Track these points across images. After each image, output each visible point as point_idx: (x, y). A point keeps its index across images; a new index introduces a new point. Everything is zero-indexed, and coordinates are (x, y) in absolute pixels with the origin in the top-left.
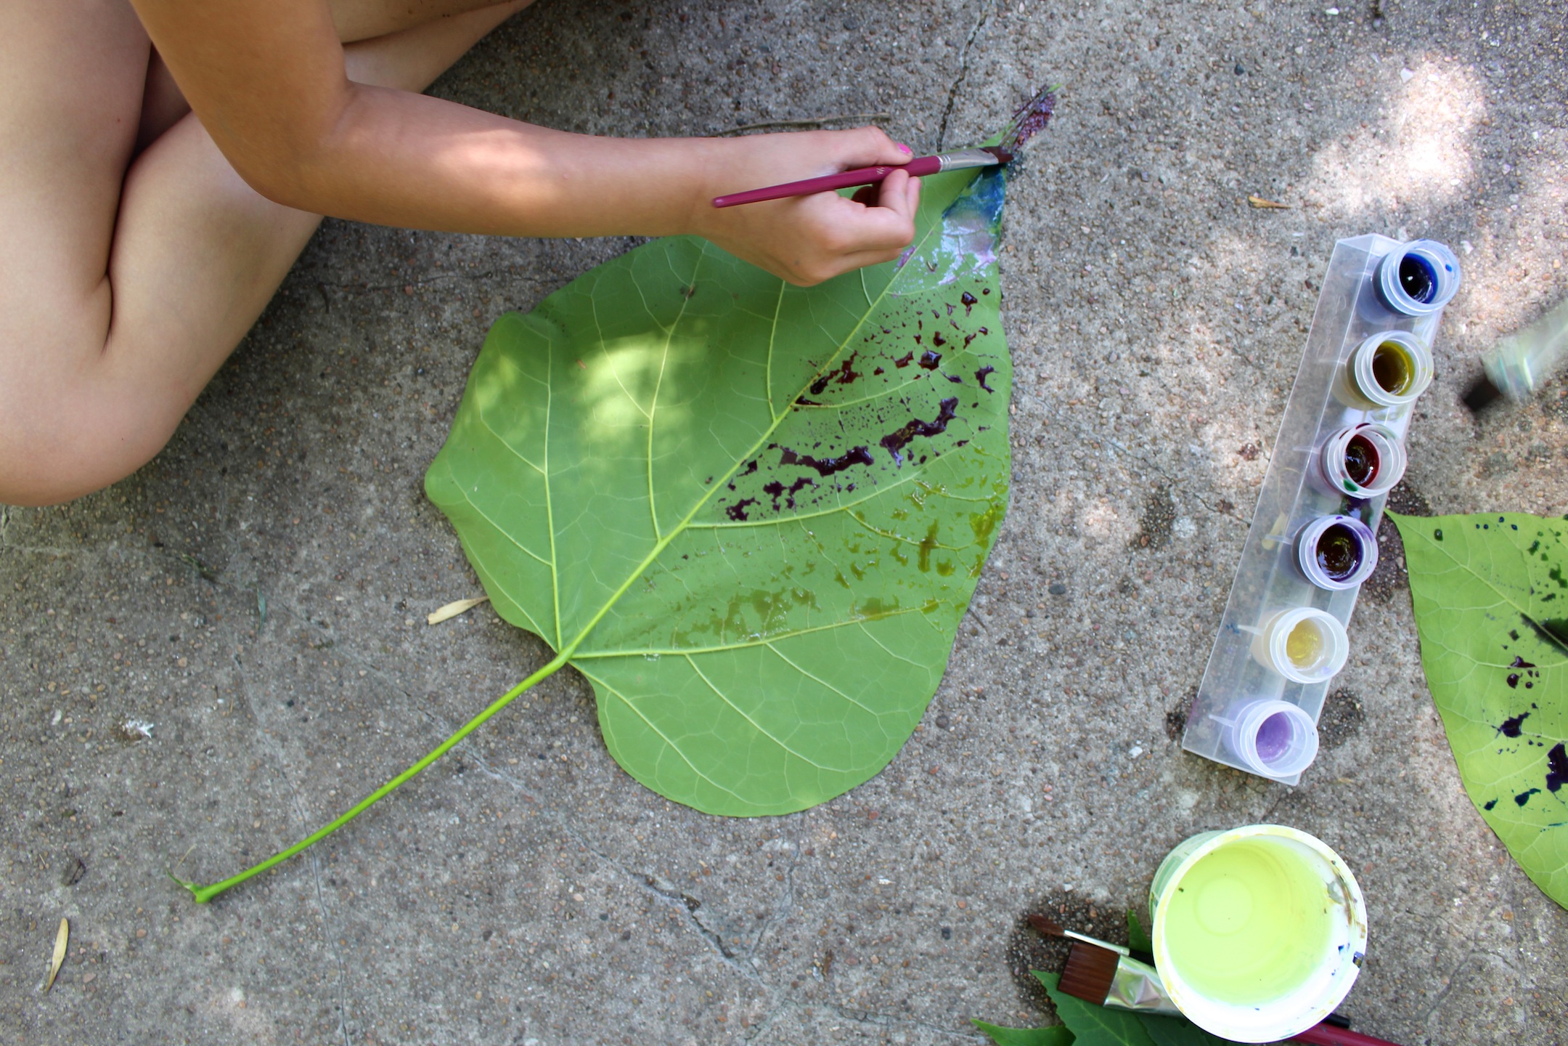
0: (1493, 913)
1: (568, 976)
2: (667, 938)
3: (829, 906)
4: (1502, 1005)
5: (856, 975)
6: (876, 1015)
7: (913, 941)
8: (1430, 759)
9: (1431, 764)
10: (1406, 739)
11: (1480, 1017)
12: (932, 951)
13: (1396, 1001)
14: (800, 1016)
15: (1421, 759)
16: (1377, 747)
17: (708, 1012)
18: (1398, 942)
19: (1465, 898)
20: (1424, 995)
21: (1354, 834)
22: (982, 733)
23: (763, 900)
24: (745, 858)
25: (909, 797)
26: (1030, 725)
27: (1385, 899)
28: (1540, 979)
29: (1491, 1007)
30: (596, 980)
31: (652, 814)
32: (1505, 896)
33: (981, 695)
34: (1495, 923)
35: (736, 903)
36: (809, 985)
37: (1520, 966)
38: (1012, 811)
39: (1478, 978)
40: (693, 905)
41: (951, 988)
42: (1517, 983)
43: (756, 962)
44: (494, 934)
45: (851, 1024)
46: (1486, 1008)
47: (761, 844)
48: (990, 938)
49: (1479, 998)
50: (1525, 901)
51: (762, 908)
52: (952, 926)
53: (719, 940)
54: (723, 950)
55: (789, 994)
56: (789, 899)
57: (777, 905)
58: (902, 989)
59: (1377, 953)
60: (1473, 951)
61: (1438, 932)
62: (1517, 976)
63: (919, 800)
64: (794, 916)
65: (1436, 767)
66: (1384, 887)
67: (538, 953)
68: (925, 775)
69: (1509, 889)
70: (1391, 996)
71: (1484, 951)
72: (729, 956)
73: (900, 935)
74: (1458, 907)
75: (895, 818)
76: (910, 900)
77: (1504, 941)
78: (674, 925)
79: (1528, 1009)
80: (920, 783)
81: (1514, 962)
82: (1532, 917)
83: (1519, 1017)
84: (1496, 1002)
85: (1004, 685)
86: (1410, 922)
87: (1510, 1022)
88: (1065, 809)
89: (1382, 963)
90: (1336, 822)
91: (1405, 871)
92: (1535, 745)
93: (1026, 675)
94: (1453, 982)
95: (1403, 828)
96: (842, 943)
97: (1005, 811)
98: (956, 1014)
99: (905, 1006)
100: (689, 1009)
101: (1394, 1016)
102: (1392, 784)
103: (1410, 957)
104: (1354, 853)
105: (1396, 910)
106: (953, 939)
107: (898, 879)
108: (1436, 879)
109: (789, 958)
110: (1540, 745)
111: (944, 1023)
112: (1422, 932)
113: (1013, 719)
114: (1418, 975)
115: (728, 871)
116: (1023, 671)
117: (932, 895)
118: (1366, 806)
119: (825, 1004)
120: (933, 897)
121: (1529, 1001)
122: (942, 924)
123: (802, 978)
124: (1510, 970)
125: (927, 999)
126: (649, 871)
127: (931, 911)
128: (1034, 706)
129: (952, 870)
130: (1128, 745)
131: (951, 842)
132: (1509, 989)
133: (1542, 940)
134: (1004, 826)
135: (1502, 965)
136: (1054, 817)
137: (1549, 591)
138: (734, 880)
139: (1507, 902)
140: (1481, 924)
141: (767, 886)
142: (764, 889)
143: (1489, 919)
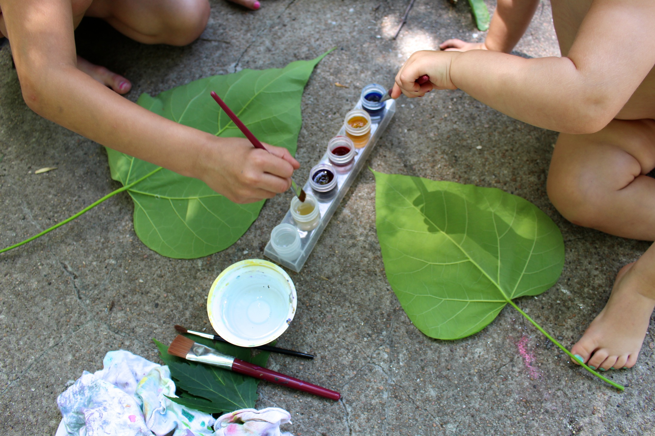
0: (381, 348)
1: (25, 294)
2: (62, 287)
3: (119, 286)
4: (378, 388)
5: (120, 315)
6: (122, 332)
7: (144, 306)
8: (364, 279)
9: (364, 281)
10: (355, 269)
11: (367, 392)
12: (149, 311)
13: (331, 376)
14: (95, 326)
15: (360, 278)
16: (342, 270)
17: (65, 317)
18: (336, 351)
19: (369, 339)
20: (344, 377)
21: (326, 302)
23: (98, 280)
24: (99, 264)
27: (334, 331)
28: (398, 381)
29: (373, 389)
30: (33, 298)
31: (75, 243)
32: (387, 341)
34: (381, 352)
35: (90, 279)
36: (102, 314)
37: (389, 373)
38: (194, 265)
39: (369, 374)
40: (75, 277)
41: (151, 327)
42: (387, 380)
43: (88, 302)
44: (9, 275)
45: (111, 333)
46: (370, 389)
47: (105, 260)
48: (172, 311)
49: (368, 384)
50: (396, 345)
51: (97, 282)
52: (160, 303)
53: (79, 292)
54: (79, 295)
55: (94, 316)
56: (107, 281)
57: (102, 282)
58: (134, 324)
59: (326, 354)
60: (369, 363)
61: (355, 351)
62: (387, 377)
64: (106, 287)
65: (366, 282)
66: (334, 327)
67: (19, 285)
69: (390, 339)
70: (329, 374)
71: (374, 363)
72: (80, 298)
73: (140, 302)
74: (366, 341)
75: (153, 259)
76: (148, 290)
77: (384, 361)
78: (66, 283)
79: (390, 393)
81: (387, 371)
82: (398, 353)
83: (385, 396)
84: (376, 387)
86: (343, 344)
87: (381, 397)
88: (213, 268)
89: (327, 358)
90: (319, 295)
91: (345, 322)
94: (357, 374)
95: (347, 304)
96: (119, 301)
97: (192, 265)
98: (150, 338)
99: (133, 331)
100: (59, 315)
101: (329, 383)
102: (346, 285)
103: (340, 359)
104: (324, 309)
105: (338, 337)
106: (158, 308)
107: (146, 282)
108: (358, 328)
109: (99, 303)
111: (145, 341)
112: (348, 349)
114: (342, 367)
115: (92, 267)
117: (156, 290)
118: (333, 292)
119: (105, 323)
120: (156, 291)
121: (391, 390)
122: (156, 302)
123: (101, 311)
124: (384, 374)
125: (142, 329)
126: (66, 263)
127: (154, 296)
129: (166, 282)
130: (243, 250)
131: (169, 272)
132: (383, 383)
133: (401, 364)
134: (190, 270)
135: (381, 371)
136: (208, 270)
138: (92, 271)
139: (388, 344)
140: (375, 351)
141: (102, 275)
142: (101, 276)
143: (379, 350)
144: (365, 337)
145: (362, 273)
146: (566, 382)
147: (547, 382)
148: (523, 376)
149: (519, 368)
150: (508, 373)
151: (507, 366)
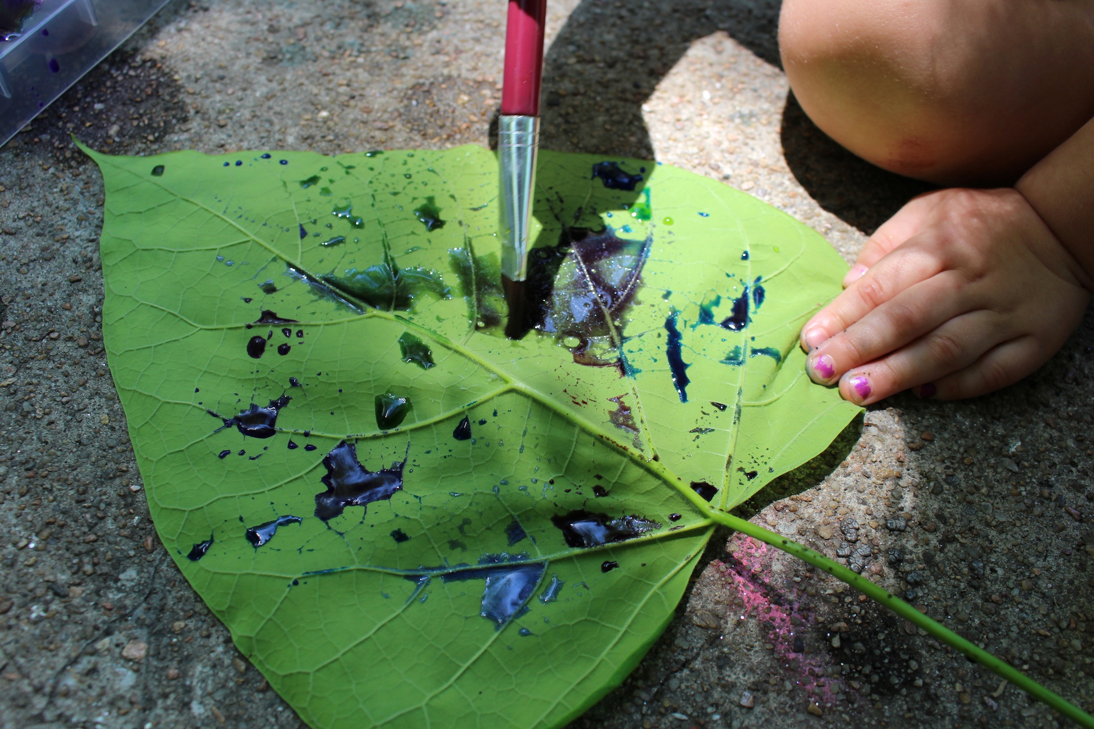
0: (105, 643)
8: (66, 367)
9: (66, 375)
10: (35, 335)
19: (55, 606)
32: (140, 612)
34: (105, 662)
50: (179, 625)
69: (154, 599)
74: (38, 620)
82: (186, 660)
92: (301, 450)
110: (310, 448)
133: (197, 709)
137: (335, 233)
139: (140, 623)
140: (74, 662)
143: (94, 653)
144: (35, 599)
145: (62, 346)
146: (959, 702)
147: (880, 712)
148: (774, 700)
149: (752, 670)
150: (707, 694)
151: (697, 664)
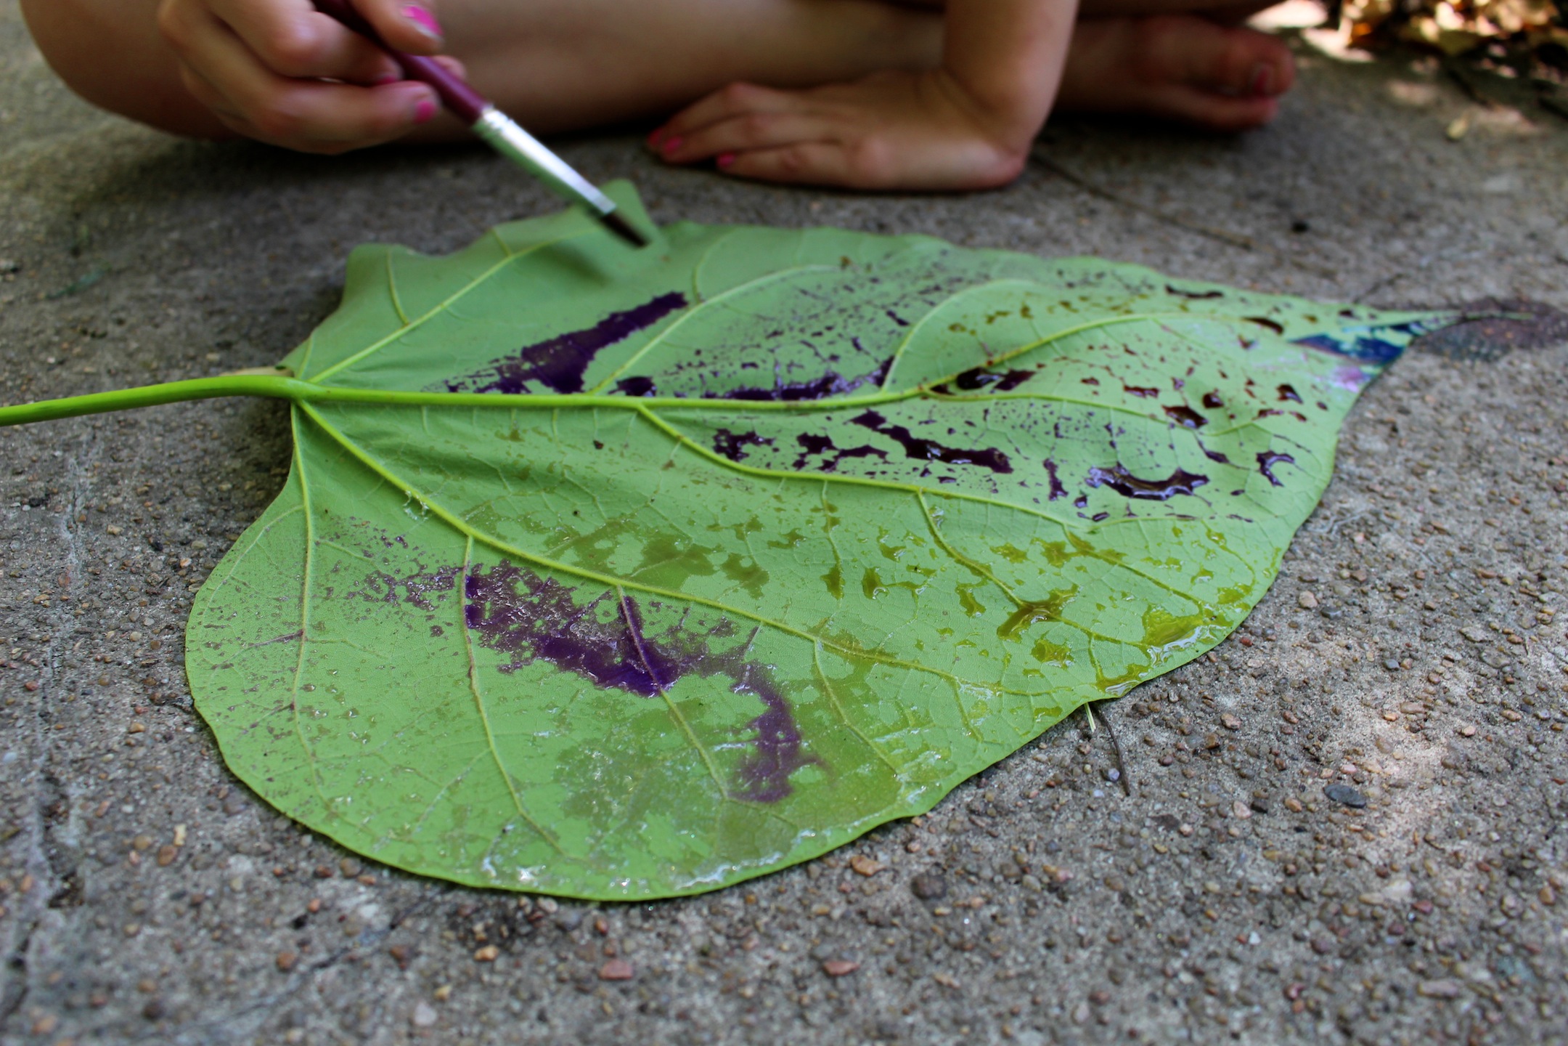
22: (1013, 962)
23: (198, 986)
24: (266, 881)
25: (730, 990)
26: (1154, 1013)
33: (1055, 887)
35: (145, 953)
40: (68, 897)
51: (180, 997)
57: (214, 1015)
63: (752, 1006)
68: (804, 967)
75: (661, 1012)
80: (783, 978)
85: (1126, 899)
93: (1192, 906)
113: (1114, 978)
115: (207, 883)
116: (1190, 897)
126: (79, 790)
128: (1186, 977)
138: (196, 905)
141: (243, 960)
142: (227, 966)
